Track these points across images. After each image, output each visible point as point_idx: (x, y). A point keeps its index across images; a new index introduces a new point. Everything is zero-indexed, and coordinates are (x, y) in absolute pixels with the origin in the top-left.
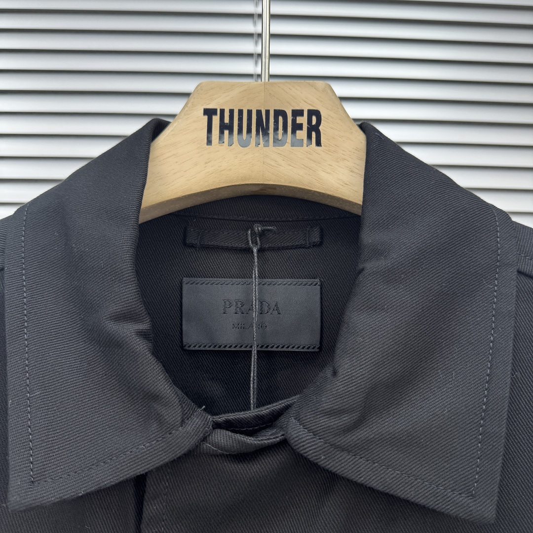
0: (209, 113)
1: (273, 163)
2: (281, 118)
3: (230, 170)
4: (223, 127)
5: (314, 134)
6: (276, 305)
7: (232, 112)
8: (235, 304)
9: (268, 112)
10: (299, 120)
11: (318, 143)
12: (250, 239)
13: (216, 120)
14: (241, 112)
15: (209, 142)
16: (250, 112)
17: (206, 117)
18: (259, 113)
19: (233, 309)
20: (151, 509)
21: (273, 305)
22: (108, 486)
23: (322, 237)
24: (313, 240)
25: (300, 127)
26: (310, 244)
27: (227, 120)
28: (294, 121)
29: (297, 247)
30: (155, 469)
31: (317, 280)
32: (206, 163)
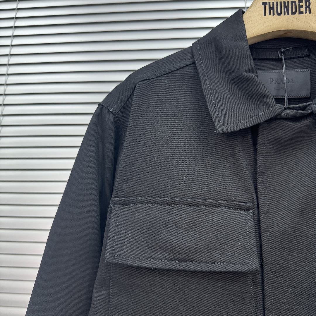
0: (264, 4)
1: (291, 21)
2: (294, 4)
3: (274, 25)
4: (270, 9)
5: (308, 9)
6: (292, 79)
7: (273, 3)
8: (274, 80)
9: (288, 2)
10: (301, 4)
11: (310, 12)
12: (279, 54)
13: (267, 6)
14: (277, 3)
15: (265, 15)
16: (281, 3)
17: (263, 5)
18: (284, 2)
19: (274, 82)
20: (261, 139)
21: (290, 80)
22: (249, 126)
23: (309, 52)
24: (306, 54)
25: (302, 7)
26: (304, 55)
27: (271, 6)
28: (299, 5)
29: (299, 57)
30: (266, 120)
31: (308, 69)
32: (264, 23)
